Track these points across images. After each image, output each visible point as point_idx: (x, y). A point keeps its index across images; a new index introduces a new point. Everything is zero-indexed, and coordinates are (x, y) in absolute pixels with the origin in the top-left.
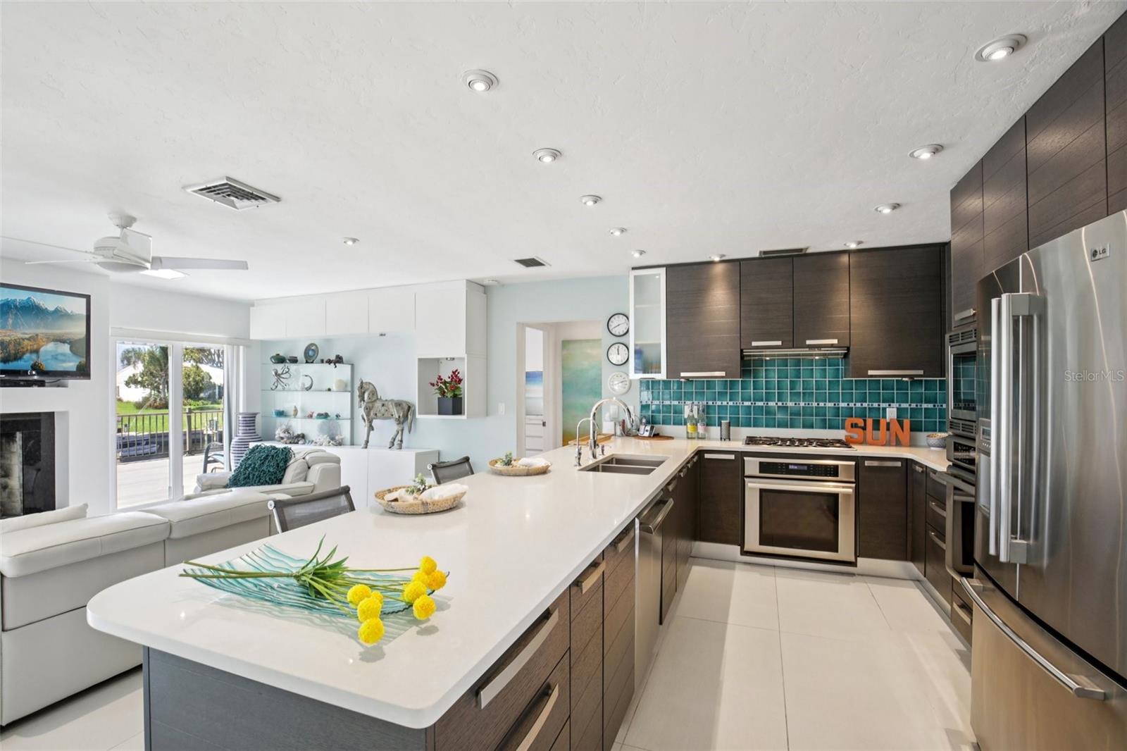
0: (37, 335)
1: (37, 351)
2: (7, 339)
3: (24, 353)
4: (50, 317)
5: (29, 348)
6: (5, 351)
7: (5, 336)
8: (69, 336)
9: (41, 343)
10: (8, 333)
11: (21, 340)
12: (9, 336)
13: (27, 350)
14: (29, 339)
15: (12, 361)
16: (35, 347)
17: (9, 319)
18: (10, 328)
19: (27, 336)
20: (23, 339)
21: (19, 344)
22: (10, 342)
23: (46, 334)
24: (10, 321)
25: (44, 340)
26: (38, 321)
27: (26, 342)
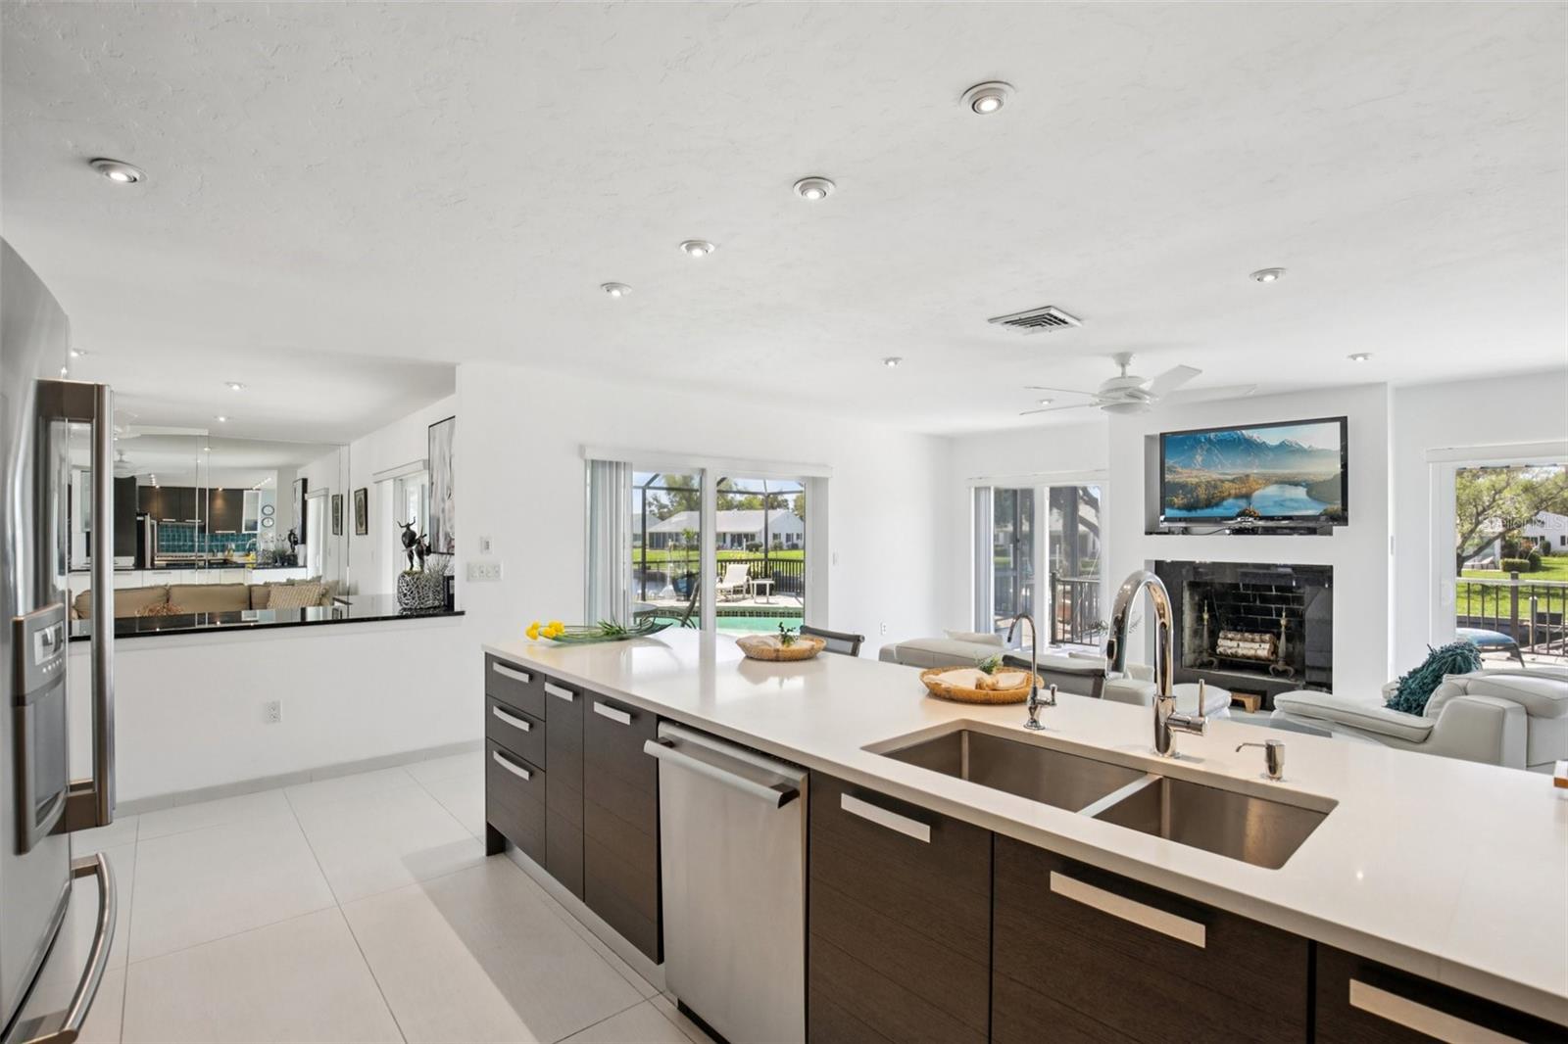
0: (1247, 476)
1: (1247, 496)
2: (1194, 480)
3: (1223, 499)
4: (1271, 455)
5: (1233, 492)
6: (1189, 496)
7: (1189, 477)
8: (1306, 478)
9: (1255, 486)
10: (1195, 473)
11: (1219, 483)
12: (1196, 477)
13: (1229, 495)
14: (1233, 481)
15: (1202, 508)
16: (1244, 491)
17: (1197, 457)
18: (1198, 467)
19: (1230, 477)
20: (1223, 481)
21: (1215, 487)
22: (1198, 485)
23: (1264, 475)
24: (1199, 458)
25: (1260, 482)
26: (1249, 459)
27: (1227, 485)
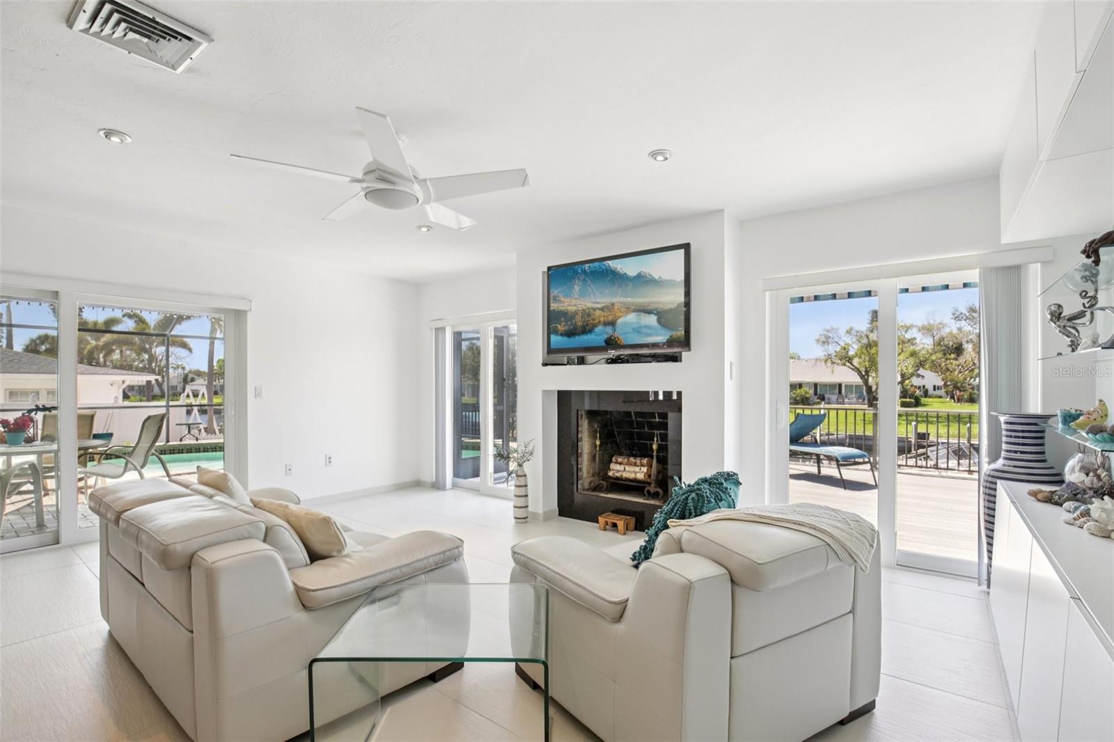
0: (613, 305)
1: (612, 324)
2: (573, 309)
3: (595, 326)
4: (630, 284)
5: (602, 319)
6: (569, 323)
7: (570, 305)
8: (657, 306)
9: (618, 314)
10: (574, 302)
11: (591, 311)
12: (575, 305)
13: (600, 321)
14: (602, 309)
15: (579, 335)
16: (610, 318)
17: (576, 286)
18: (576, 296)
19: (599, 306)
20: (594, 309)
21: (589, 315)
22: (576, 313)
23: (625, 303)
24: (577, 288)
25: (622, 310)
26: (614, 289)
27: (598, 313)
